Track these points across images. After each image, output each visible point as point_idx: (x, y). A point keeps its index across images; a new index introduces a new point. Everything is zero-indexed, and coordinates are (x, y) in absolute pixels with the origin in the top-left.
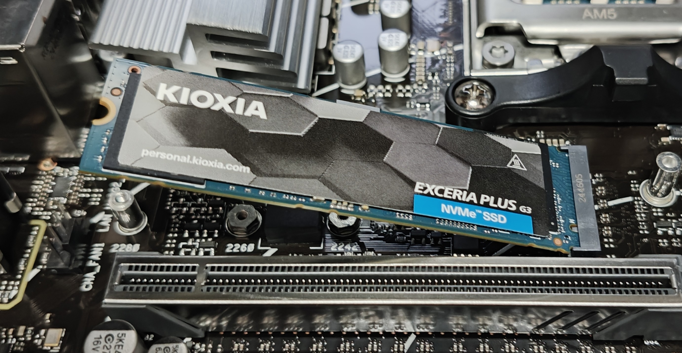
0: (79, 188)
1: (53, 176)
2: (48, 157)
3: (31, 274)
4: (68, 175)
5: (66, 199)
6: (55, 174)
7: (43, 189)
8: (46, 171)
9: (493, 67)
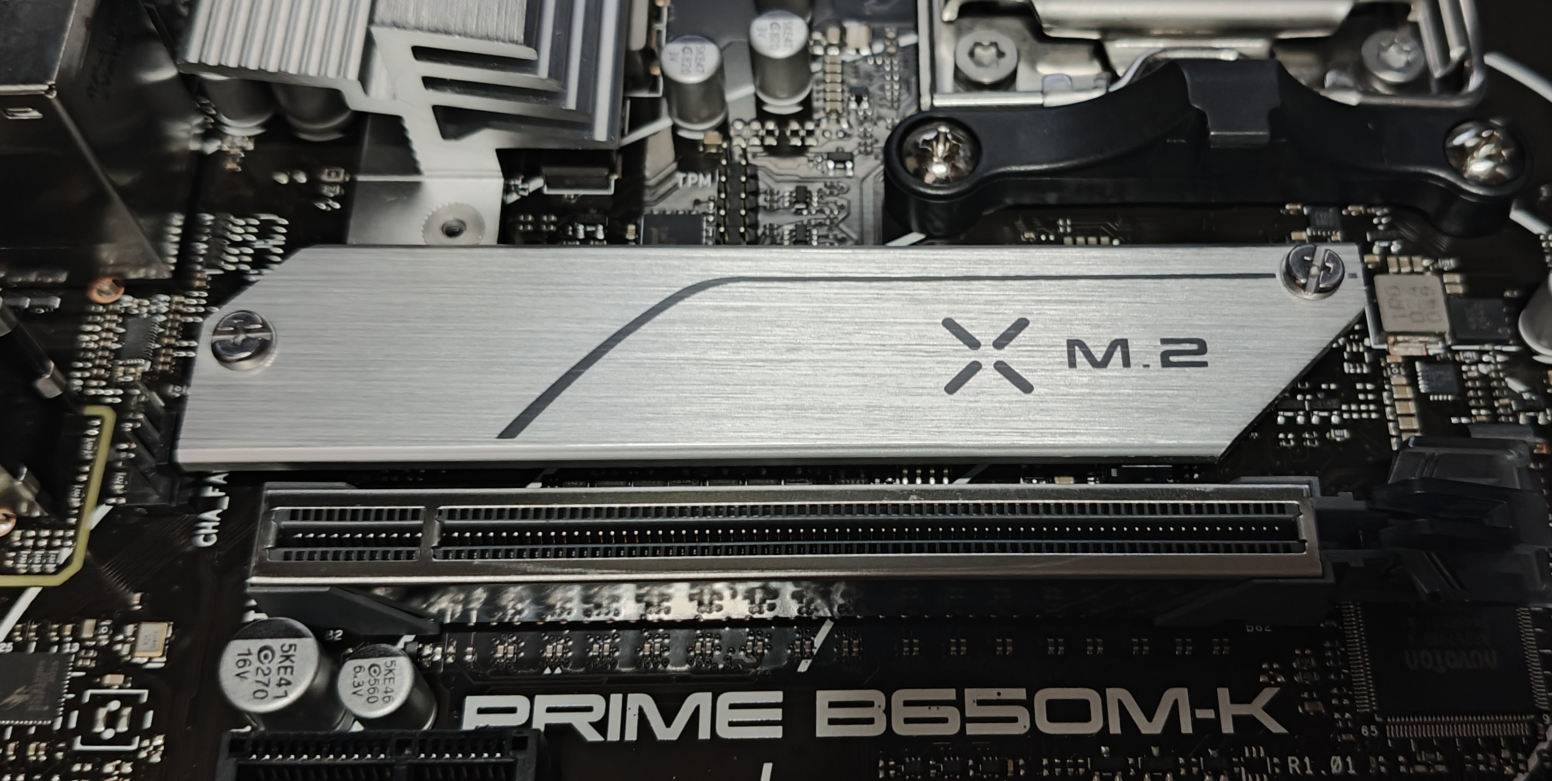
0: (173, 341)
1: (120, 315)
2: (106, 275)
3: (96, 515)
4: (149, 312)
5: (149, 363)
6: (123, 311)
7: (102, 343)
8: (104, 305)
9: (977, 86)
